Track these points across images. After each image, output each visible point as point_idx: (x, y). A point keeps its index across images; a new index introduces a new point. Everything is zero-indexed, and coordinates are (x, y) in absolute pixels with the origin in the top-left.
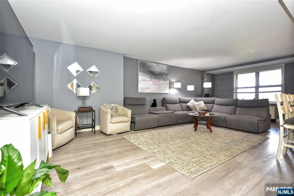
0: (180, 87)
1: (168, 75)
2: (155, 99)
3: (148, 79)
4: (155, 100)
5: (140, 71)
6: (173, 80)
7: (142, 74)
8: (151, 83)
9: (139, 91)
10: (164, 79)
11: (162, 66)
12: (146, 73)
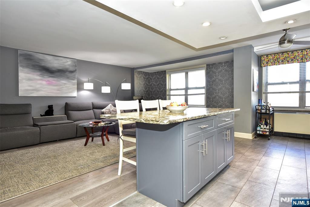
0: (92, 88)
1: (75, 73)
3: (38, 78)
5: (21, 66)
7: (26, 70)
8: (44, 83)
9: (20, 94)
10: (68, 78)
11: (64, 60)
12: (32, 69)
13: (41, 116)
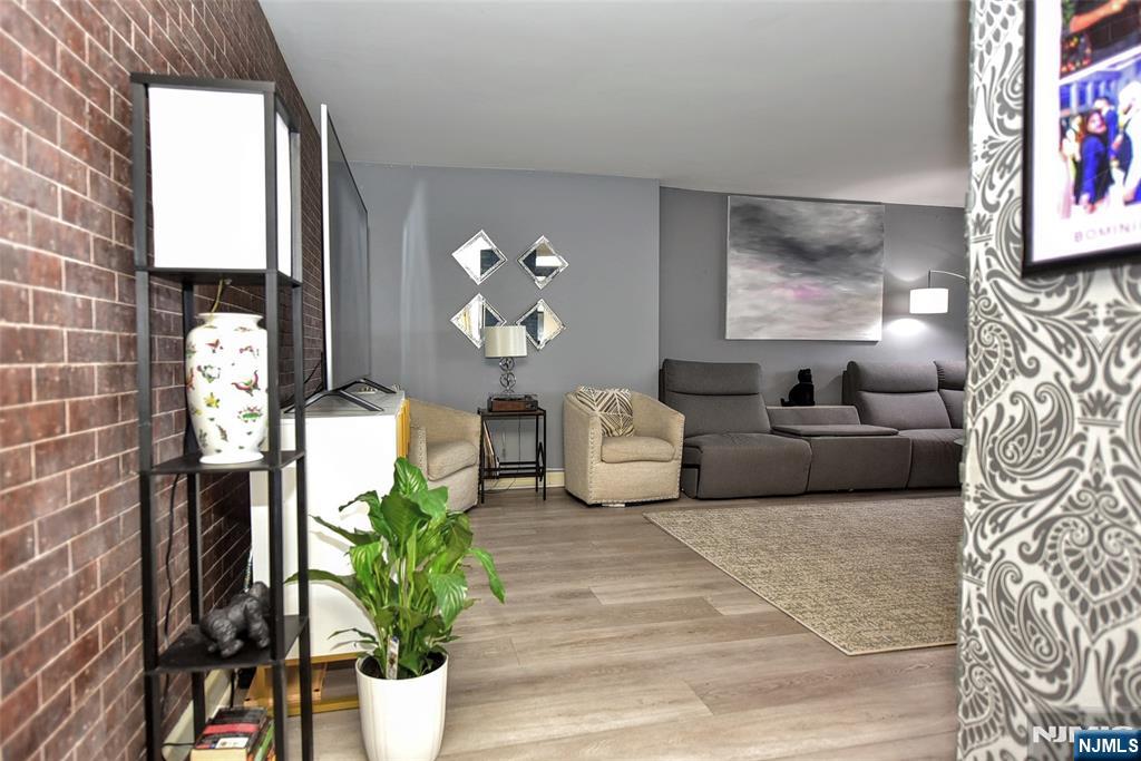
0: (943, 308)
1: (877, 256)
2: (809, 371)
3: (774, 278)
4: (805, 376)
5: (735, 245)
6: (906, 276)
7: (746, 256)
8: (789, 294)
9: (732, 332)
10: (857, 275)
11: (847, 211)
12: (760, 251)
13: (784, 404)
